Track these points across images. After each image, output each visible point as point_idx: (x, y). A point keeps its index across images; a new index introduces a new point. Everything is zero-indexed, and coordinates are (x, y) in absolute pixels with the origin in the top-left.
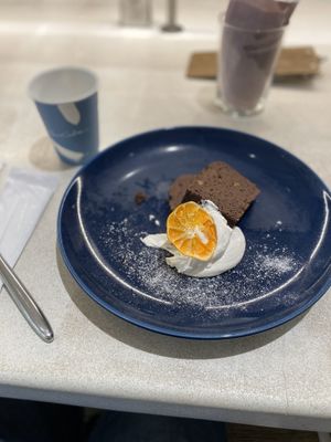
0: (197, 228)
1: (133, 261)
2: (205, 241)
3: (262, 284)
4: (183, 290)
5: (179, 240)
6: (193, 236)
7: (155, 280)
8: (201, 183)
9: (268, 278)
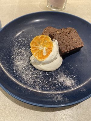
0: (45, 48)
1: (17, 53)
2: (45, 54)
3: (54, 85)
4: (25, 71)
5: (35, 48)
6: (41, 49)
7: (19, 63)
8: (58, 32)
9: (58, 84)
